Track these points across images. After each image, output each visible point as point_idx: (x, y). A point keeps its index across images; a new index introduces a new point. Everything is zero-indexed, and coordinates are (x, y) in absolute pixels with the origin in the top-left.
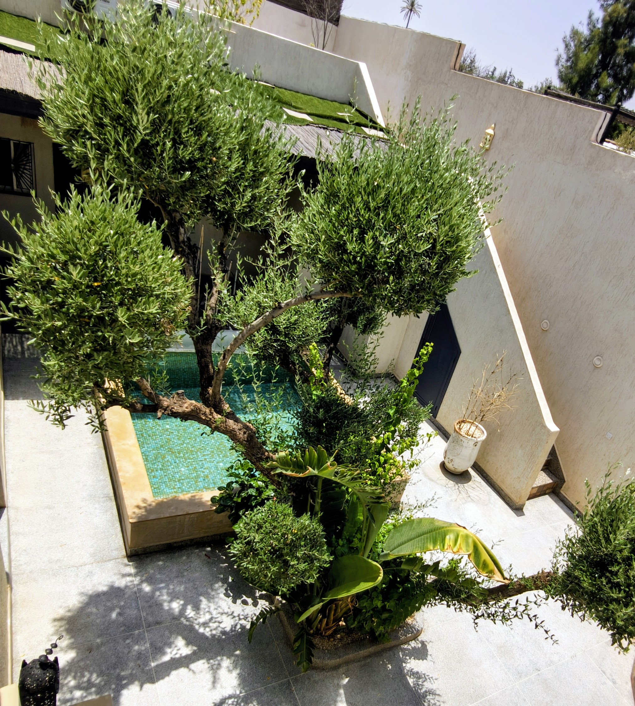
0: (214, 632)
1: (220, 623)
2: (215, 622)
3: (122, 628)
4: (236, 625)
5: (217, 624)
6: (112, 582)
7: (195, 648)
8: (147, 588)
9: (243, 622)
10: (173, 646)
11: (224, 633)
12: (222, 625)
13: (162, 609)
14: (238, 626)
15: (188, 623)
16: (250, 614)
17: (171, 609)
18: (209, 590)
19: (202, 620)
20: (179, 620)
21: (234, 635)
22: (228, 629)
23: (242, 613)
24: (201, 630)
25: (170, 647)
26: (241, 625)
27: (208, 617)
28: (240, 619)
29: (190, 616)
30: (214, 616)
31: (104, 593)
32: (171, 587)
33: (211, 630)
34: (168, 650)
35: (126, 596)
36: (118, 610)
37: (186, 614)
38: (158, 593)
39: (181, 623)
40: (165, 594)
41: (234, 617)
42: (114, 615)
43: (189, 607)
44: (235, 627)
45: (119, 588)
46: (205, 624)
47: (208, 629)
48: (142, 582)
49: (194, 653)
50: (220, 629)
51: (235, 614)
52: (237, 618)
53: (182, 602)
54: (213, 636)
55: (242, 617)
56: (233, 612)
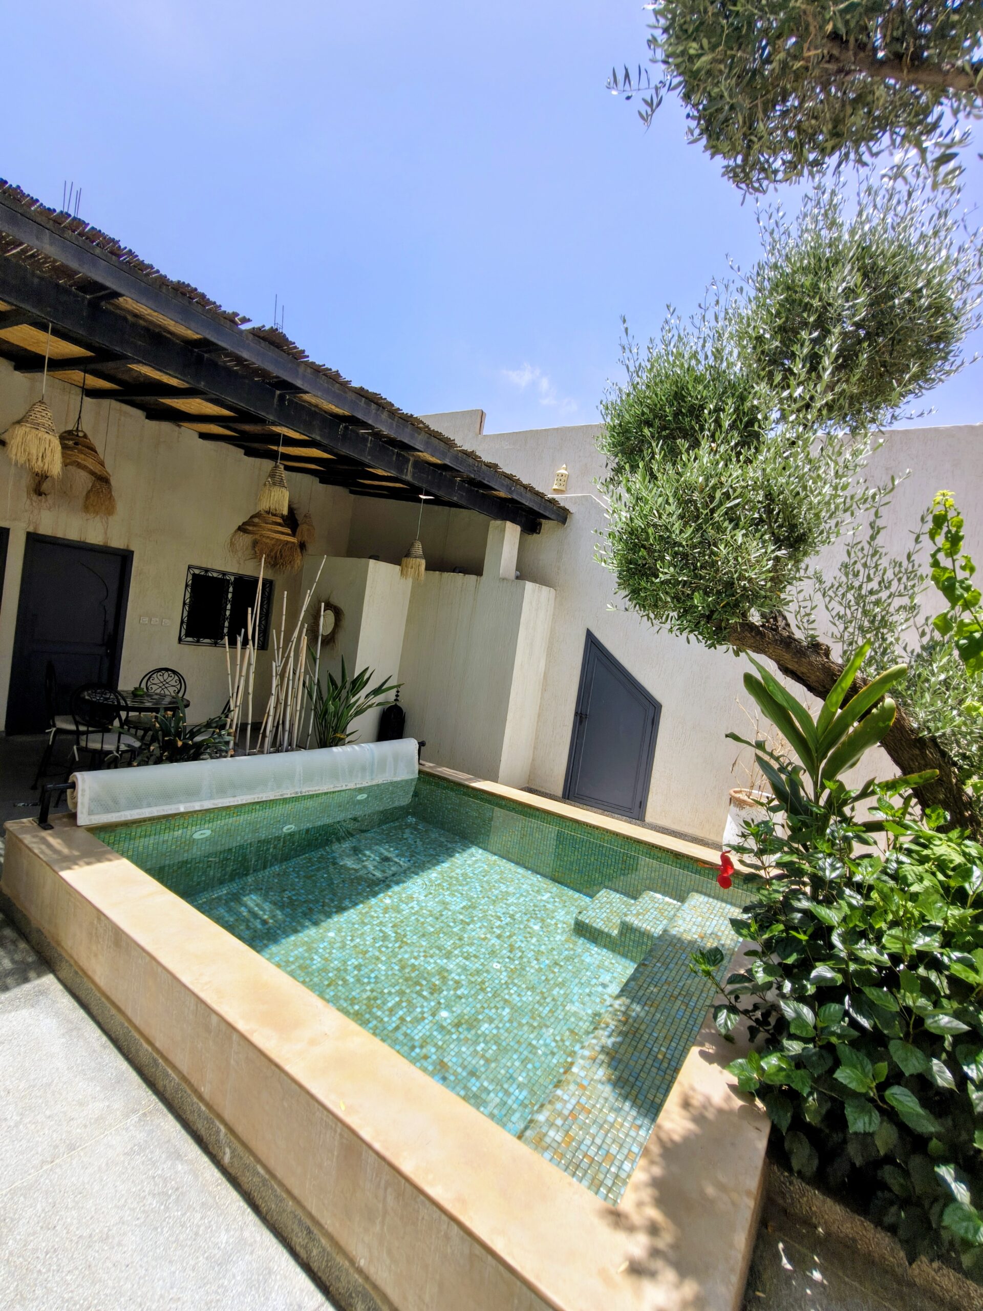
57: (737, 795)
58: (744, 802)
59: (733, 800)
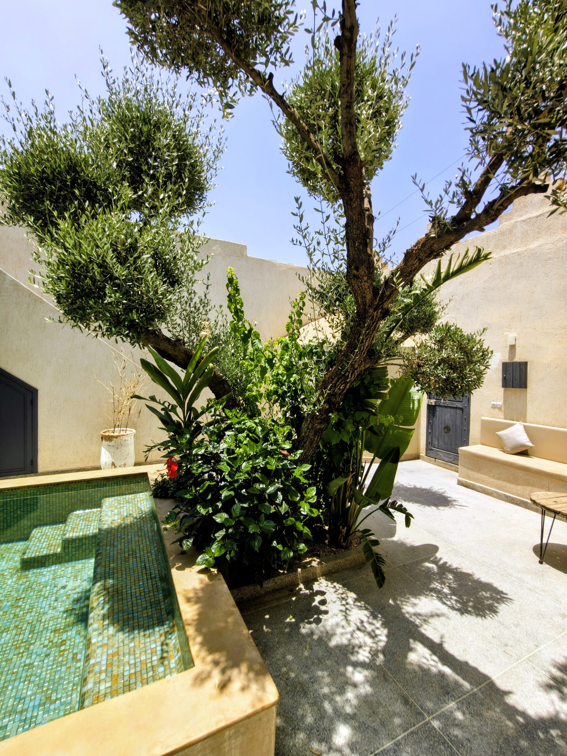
0: (378, 626)
1: (362, 622)
2: (363, 626)
4: (358, 606)
5: (365, 624)
9: (350, 601)
10: (424, 665)
11: (374, 616)
12: (365, 619)
13: (373, 695)
14: (358, 604)
16: (335, 595)
17: (367, 682)
18: (315, 637)
19: (368, 640)
21: (372, 607)
22: (367, 613)
23: (338, 603)
24: (383, 639)
25: (428, 669)
26: (354, 602)
27: (359, 634)
28: (347, 604)
30: (354, 628)
33: (378, 629)
34: (434, 670)
37: (367, 660)
39: (385, 663)
40: (343, 698)
41: (347, 609)
43: (354, 658)
44: (361, 607)
46: (373, 636)
47: (378, 632)
50: (371, 620)
51: (343, 608)
52: (347, 606)
53: (349, 669)
54: (384, 625)
55: (344, 602)
56: (341, 611)
57: (107, 434)
58: (112, 437)
59: (103, 438)
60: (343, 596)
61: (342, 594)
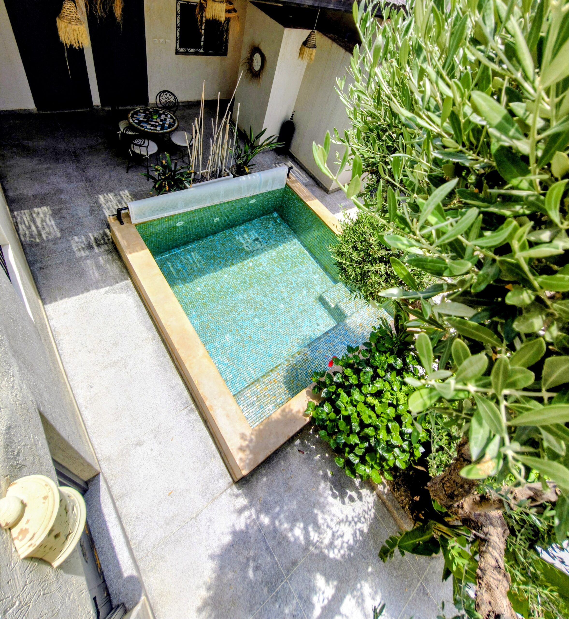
0: (342, 552)
1: (342, 536)
2: (338, 537)
3: (266, 589)
4: (356, 533)
5: (340, 539)
6: (233, 526)
7: (335, 583)
8: (265, 520)
9: (359, 525)
10: (318, 590)
11: (350, 548)
12: (345, 539)
13: (289, 542)
14: (358, 534)
15: (317, 551)
16: (361, 511)
17: (297, 539)
18: (318, 497)
19: (326, 541)
20: (309, 550)
21: (359, 547)
22: (351, 542)
23: (354, 515)
24: (332, 555)
25: (316, 594)
26: (359, 530)
27: (329, 533)
28: (356, 523)
29: (315, 541)
30: (335, 529)
31: (232, 545)
32: (285, 508)
33: (339, 551)
34: (315, 599)
35: (253, 540)
36: (252, 564)
37: (312, 538)
38: (277, 523)
39: (312, 554)
40: (283, 520)
41: (350, 523)
42: (251, 574)
43: (310, 529)
44: (356, 536)
45: (242, 532)
46: (331, 545)
47: (336, 551)
48: (258, 512)
49: (338, 589)
50: (345, 545)
51: (350, 519)
52: (353, 523)
53: (302, 525)
54: (343, 556)
55: (356, 519)
56: (347, 517)
60: (362, 519)
61: (364, 518)
